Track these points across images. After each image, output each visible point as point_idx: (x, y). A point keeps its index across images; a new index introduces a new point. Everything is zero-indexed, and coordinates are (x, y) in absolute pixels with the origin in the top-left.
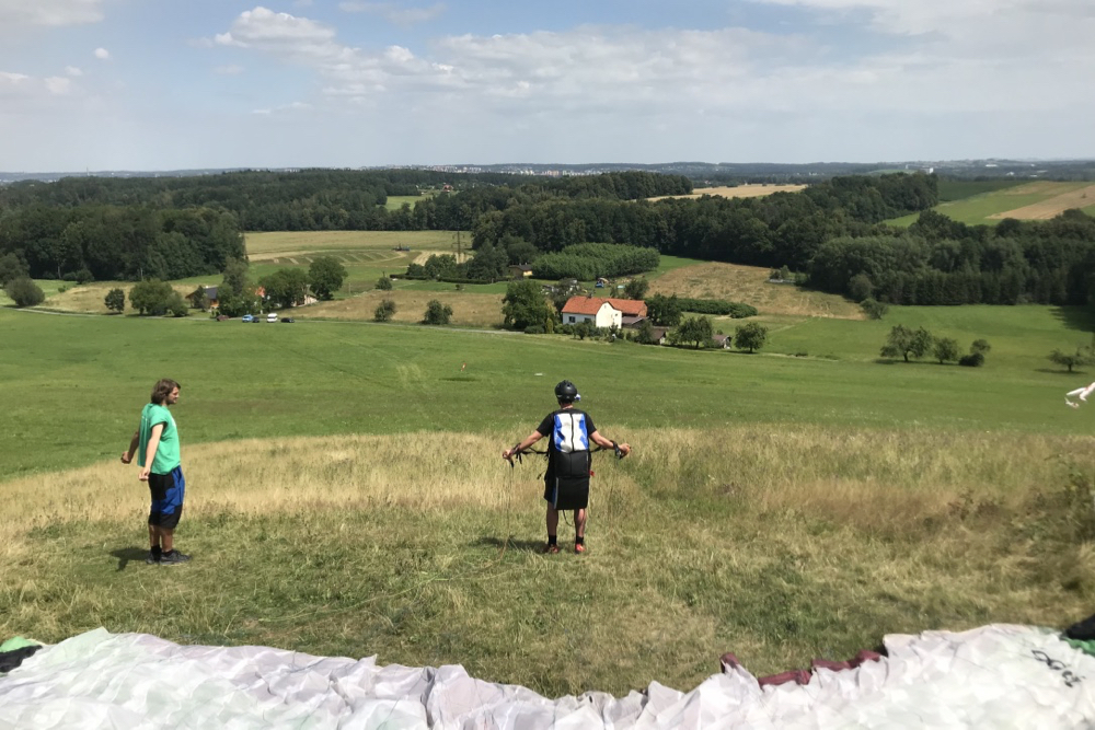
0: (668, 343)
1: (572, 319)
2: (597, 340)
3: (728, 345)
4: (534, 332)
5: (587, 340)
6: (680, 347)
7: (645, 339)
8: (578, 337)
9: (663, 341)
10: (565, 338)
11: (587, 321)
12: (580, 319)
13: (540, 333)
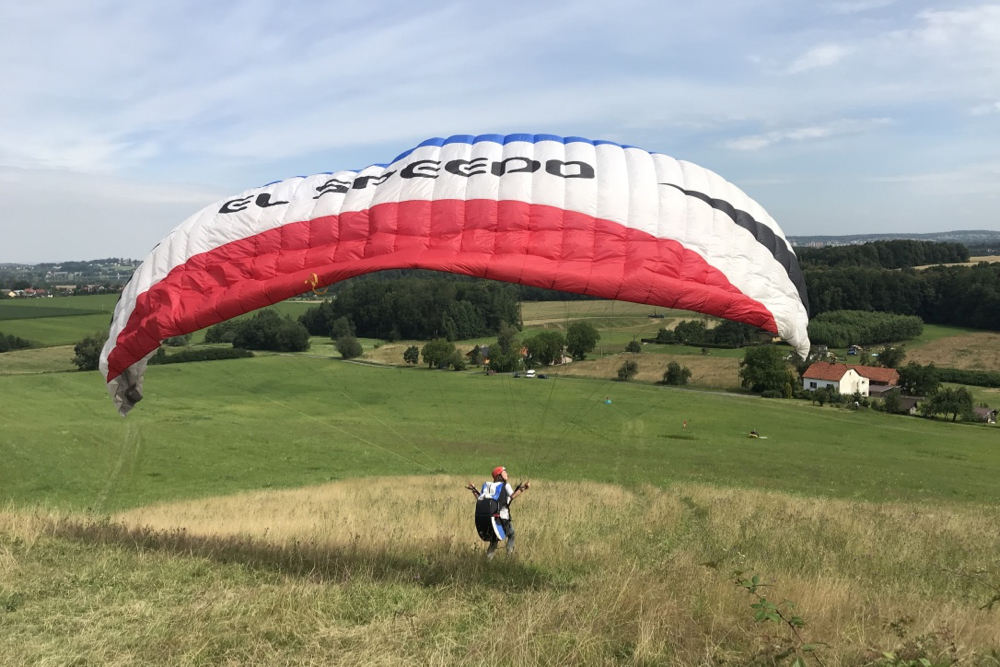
0: (919, 413)
1: (813, 385)
2: (838, 407)
3: (993, 419)
4: (771, 396)
5: (827, 407)
6: (933, 418)
7: (892, 407)
8: (817, 403)
9: (913, 411)
10: (802, 403)
11: (830, 387)
12: (822, 384)
13: (778, 397)
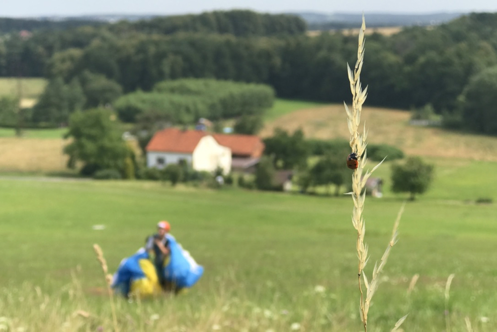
0: (296, 189)
1: (161, 161)
2: (195, 186)
3: (379, 190)
4: (106, 177)
5: (181, 188)
6: (313, 194)
7: (263, 184)
8: (168, 183)
9: (288, 186)
10: (148, 185)
11: (182, 163)
12: (172, 159)
13: (116, 178)
